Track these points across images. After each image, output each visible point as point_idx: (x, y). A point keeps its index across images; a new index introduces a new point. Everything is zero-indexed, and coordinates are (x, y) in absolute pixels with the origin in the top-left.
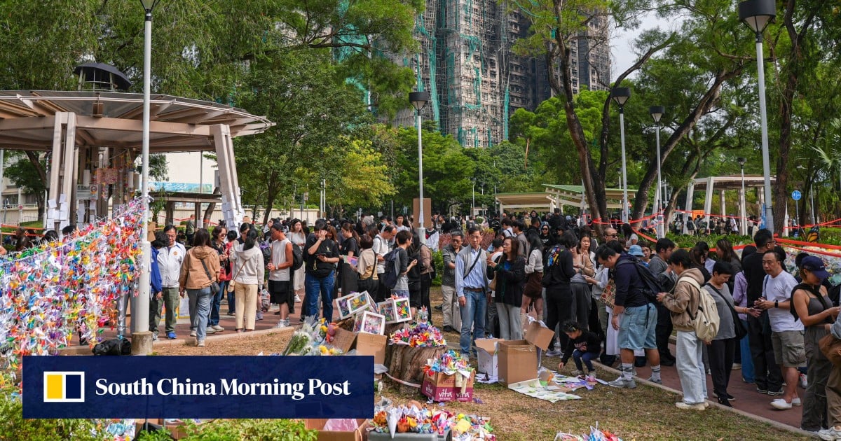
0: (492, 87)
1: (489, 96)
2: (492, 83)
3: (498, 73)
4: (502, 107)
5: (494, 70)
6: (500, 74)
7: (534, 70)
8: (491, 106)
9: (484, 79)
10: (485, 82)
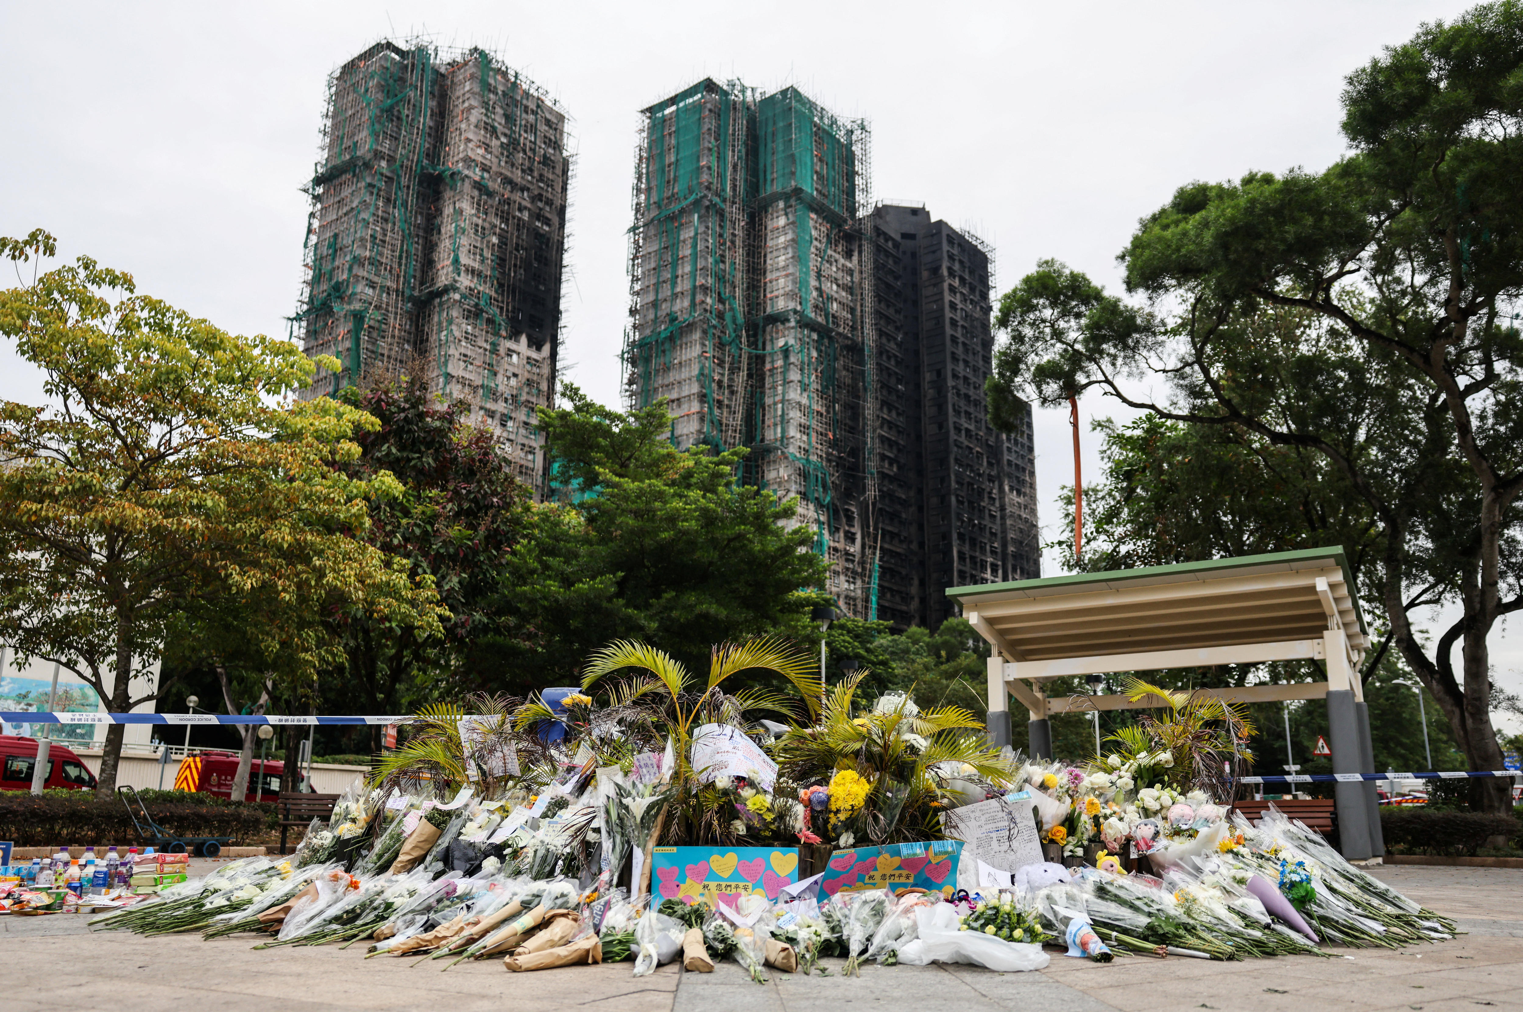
0: (847, 560)
1: (842, 578)
2: (847, 553)
3: (859, 536)
4: (867, 600)
5: (853, 530)
6: (863, 538)
7: (921, 545)
8: (847, 597)
9: (832, 544)
10: (836, 550)
